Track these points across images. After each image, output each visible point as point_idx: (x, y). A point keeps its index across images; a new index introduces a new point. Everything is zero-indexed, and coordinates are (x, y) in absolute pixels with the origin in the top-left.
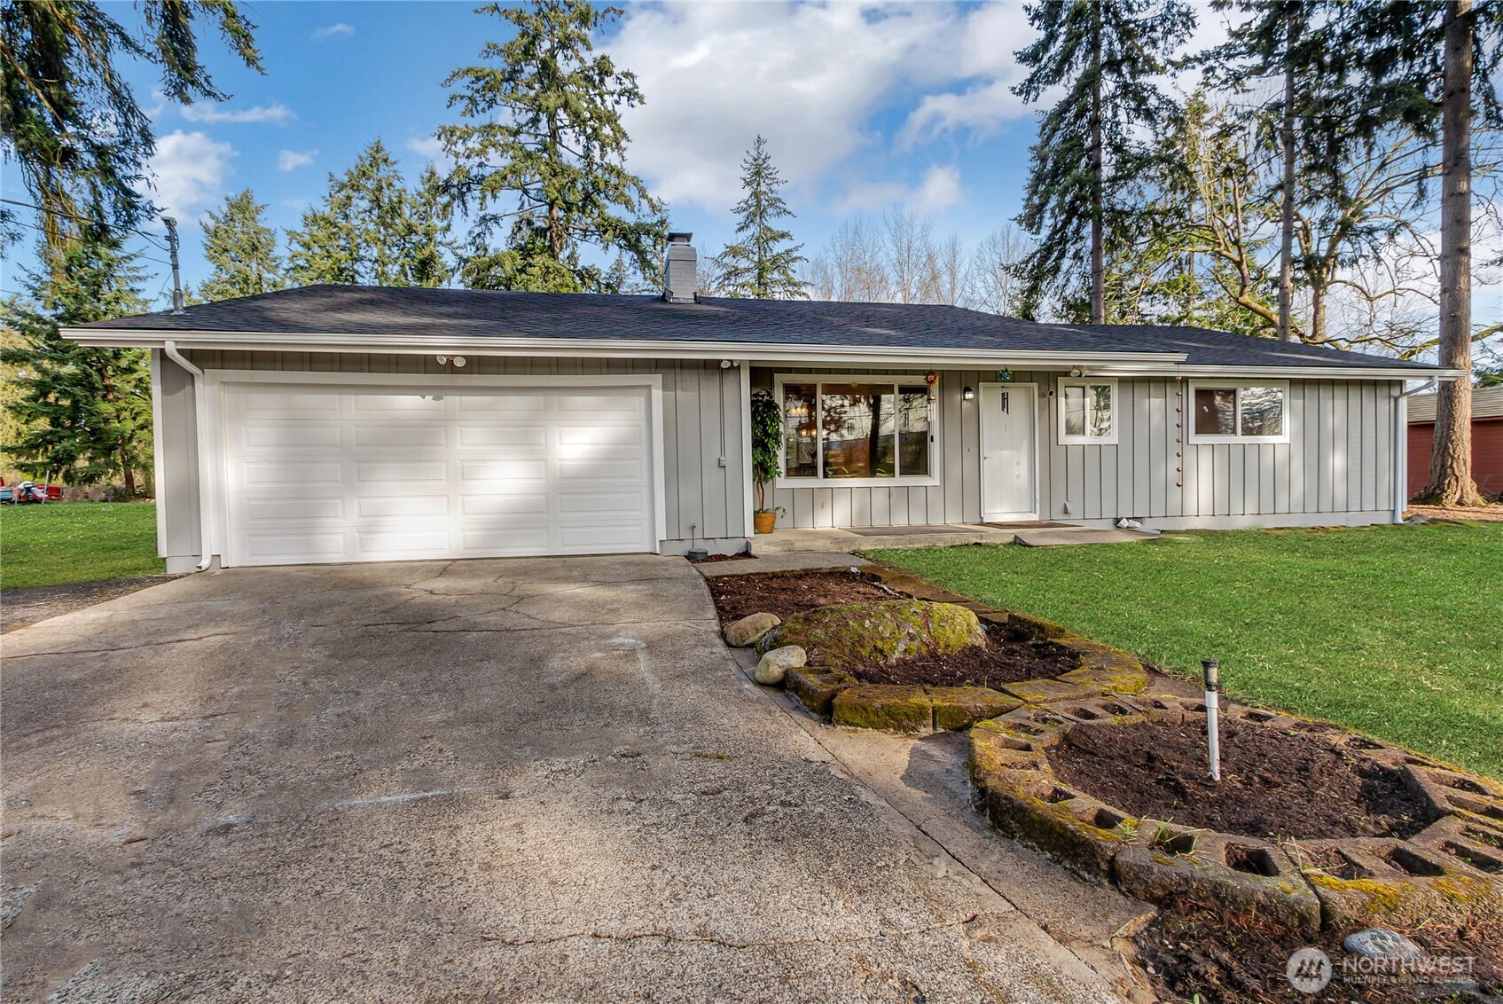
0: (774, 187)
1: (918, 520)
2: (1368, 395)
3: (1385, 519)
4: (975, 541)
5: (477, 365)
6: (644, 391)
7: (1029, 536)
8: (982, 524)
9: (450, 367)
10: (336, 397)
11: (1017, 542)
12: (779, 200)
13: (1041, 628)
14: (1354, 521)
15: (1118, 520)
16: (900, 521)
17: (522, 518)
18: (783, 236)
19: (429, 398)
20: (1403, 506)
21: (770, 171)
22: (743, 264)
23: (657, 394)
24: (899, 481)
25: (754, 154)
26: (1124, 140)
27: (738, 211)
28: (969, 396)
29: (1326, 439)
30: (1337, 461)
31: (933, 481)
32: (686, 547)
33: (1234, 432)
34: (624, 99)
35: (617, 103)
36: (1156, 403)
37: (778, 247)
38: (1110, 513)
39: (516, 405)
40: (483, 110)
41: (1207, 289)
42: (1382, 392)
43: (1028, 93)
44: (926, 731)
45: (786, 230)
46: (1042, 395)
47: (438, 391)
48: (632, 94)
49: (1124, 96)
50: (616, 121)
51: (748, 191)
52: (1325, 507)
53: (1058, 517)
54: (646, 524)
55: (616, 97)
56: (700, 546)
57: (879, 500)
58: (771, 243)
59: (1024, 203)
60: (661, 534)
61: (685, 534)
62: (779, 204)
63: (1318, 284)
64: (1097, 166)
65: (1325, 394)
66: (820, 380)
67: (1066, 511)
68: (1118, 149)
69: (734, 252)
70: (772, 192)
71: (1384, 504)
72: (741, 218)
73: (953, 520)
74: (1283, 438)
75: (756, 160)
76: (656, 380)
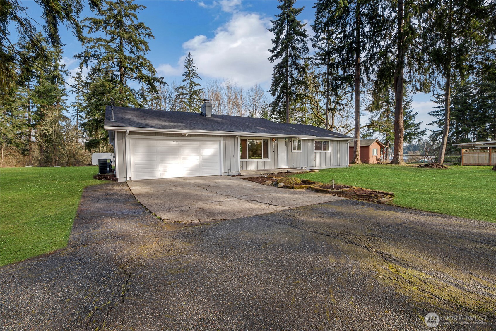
0: (195, 69)
1: (266, 168)
2: (343, 143)
3: (346, 167)
4: (280, 172)
5: (190, 135)
6: (219, 141)
7: (290, 170)
8: (278, 168)
9: (185, 135)
10: (155, 141)
11: (288, 172)
12: (196, 73)
13: (308, 180)
14: (341, 167)
15: (302, 168)
16: (263, 168)
17: (197, 168)
18: (198, 84)
19: (175, 142)
20: (348, 164)
21: (193, 64)
22: (185, 92)
23: (222, 142)
24: (263, 160)
25: (188, 58)
26: (293, 75)
27: (183, 75)
28: (276, 142)
29: (336, 152)
30: (339, 156)
31: (269, 160)
32: (227, 174)
33: (321, 150)
34: (147, 36)
35: (145, 37)
36: (309, 144)
37: (196, 88)
38: (301, 166)
39: (196, 144)
40: (95, 32)
41: (309, 110)
42: (345, 142)
43: (272, 60)
44: (305, 189)
45: (199, 83)
46: (289, 142)
47: (177, 140)
48: (150, 35)
49: (293, 64)
50: (147, 44)
51: (186, 69)
52: (336, 165)
53: (292, 167)
54: (219, 169)
55: (144, 35)
56: (230, 174)
57: (259, 164)
58: (194, 87)
59: (270, 88)
60: (223, 171)
61: (227, 171)
62: (196, 75)
63: (333, 114)
64: (287, 81)
65: (336, 142)
66: (248, 138)
67: (293, 166)
68: (292, 77)
69: (182, 87)
70: (194, 70)
71: (345, 164)
72: (184, 78)
73: (273, 168)
74: (330, 151)
75: (188, 60)
76: (222, 139)
